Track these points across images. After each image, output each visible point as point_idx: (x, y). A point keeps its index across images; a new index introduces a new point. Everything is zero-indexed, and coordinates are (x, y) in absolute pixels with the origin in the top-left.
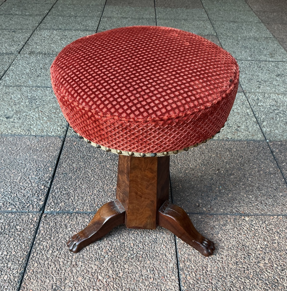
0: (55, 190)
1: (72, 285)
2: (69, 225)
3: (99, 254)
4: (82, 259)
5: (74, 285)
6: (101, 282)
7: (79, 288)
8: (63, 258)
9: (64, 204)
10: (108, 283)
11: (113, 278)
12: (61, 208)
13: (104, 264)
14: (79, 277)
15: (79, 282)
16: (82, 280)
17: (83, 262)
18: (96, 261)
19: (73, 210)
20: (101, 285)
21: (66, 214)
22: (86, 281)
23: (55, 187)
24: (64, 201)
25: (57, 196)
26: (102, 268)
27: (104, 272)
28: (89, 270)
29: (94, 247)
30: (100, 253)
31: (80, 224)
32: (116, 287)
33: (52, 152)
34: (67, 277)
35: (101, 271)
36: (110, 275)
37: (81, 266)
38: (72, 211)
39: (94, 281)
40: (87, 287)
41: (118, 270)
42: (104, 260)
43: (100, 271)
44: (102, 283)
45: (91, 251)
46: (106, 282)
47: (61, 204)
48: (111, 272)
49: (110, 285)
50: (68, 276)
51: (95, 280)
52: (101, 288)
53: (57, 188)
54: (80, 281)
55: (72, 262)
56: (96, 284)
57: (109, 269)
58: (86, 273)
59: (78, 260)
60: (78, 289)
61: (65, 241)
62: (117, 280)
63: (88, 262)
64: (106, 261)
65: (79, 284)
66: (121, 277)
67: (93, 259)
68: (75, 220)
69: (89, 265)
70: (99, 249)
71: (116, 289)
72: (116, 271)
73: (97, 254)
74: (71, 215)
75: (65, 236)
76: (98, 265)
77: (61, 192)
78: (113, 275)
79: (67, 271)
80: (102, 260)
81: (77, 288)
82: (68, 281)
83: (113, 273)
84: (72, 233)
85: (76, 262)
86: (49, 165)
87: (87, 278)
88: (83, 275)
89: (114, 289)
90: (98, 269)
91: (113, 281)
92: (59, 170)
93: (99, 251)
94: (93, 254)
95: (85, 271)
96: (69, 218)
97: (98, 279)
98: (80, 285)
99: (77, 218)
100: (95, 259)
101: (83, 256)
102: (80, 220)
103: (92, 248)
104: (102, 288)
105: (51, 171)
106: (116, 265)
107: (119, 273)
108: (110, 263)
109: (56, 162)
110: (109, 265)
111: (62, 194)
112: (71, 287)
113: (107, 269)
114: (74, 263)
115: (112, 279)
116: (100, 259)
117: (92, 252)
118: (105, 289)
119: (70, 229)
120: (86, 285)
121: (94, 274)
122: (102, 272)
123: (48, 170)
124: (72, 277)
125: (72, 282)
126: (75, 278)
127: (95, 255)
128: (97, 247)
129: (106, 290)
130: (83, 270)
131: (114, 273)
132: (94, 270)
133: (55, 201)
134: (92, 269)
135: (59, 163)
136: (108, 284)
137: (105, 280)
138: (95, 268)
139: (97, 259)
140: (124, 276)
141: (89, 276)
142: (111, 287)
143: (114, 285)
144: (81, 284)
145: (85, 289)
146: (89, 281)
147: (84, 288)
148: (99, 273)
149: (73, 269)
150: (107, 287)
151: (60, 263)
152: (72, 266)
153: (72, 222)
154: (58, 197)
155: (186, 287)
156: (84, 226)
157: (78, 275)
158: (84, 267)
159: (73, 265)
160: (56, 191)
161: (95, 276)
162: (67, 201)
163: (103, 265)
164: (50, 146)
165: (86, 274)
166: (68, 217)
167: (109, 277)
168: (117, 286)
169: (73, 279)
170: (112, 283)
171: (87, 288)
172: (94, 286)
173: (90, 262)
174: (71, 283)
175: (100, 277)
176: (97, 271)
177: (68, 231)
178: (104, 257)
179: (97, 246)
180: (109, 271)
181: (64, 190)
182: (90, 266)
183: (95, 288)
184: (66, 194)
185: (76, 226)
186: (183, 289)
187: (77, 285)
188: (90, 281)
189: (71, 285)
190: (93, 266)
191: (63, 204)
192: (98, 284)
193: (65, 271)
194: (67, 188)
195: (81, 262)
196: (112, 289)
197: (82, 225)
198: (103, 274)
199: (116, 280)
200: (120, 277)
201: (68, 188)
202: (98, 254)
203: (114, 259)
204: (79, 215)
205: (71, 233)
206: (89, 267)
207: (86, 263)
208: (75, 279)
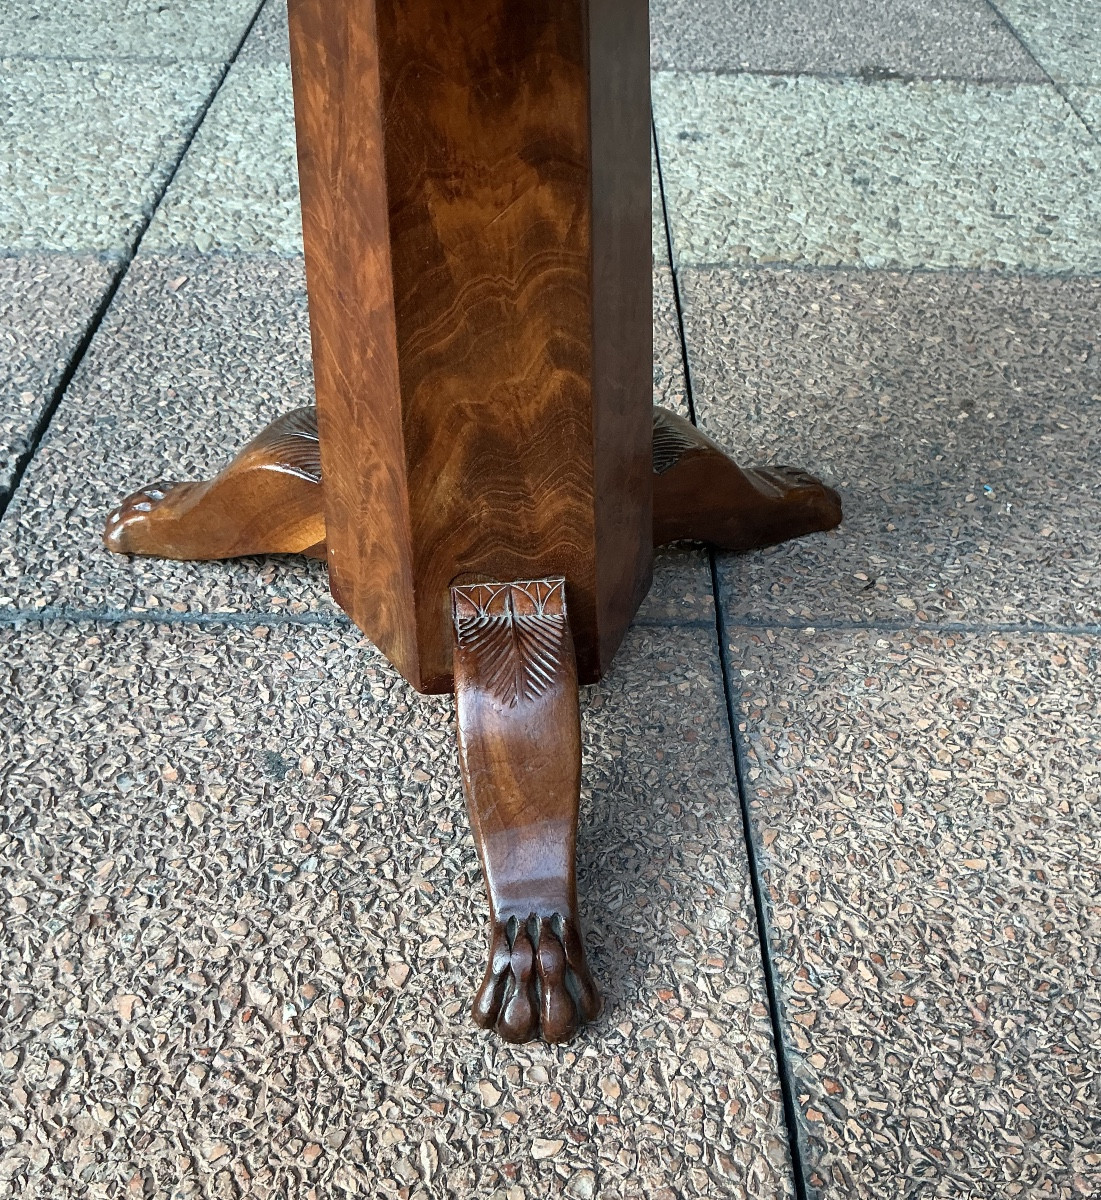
0: (35, 501)
1: (72, 1042)
2: (91, 687)
3: (261, 853)
4: (155, 883)
5: (81, 1045)
6: (260, 1026)
7: (117, 1064)
8: (36, 872)
9: (80, 571)
10: (306, 1031)
11: (344, 999)
12: (57, 590)
13: (289, 915)
14: (122, 989)
15: (119, 1022)
16: (140, 1011)
17: (157, 900)
18: (240, 893)
19: (131, 603)
20: (257, 1042)
21: (84, 626)
22: (165, 1017)
23: (39, 487)
24: (81, 558)
25: (41, 533)
26: (278, 938)
27: (287, 964)
28: (191, 946)
29: (233, 811)
30: (269, 845)
31: (162, 678)
32: (360, 1055)
33: (49, 323)
34: (45, 993)
35: (267, 955)
36: (327, 981)
37: (144, 923)
38: (121, 606)
39: (218, 1016)
40: (168, 1059)
41: (380, 945)
42: (293, 889)
43: (259, 956)
44: (269, 1028)
45: (214, 833)
46: (297, 1027)
47: (60, 573)
48: (330, 959)
49: (319, 1044)
50: (49, 985)
51: (226, 1014)
52: (256, 1065)
53: (49, 492)
54: (126, 1019)
55: (84, 897)
56: (226, 1038)
57: (322, 939)
58: (167, 969)
59: (129, 886)
60: (108, 1072)
61: (61, 772)
62: (369, 1011)
63: (190, 902)
64: (304, 893)
65: (116, 1040)
66: (399, 991)
67: (225, 882)
68: (135, 657)
69: (191, 920)
70: (269, 822)
71: (356, 1069)
72: (364, 955)
73: (253, 852)
74: (114, 632)
75: (65, 744)
76: (252, 916)
77: (70, 512)
78: (341, 983)
79: (48, 954)
80: (280, 887)
81: (99, 1061)
82: (48, 1019)
83: (346, 970)
84: (111, 727)
85: (113, 900)
86: (23, 380)
87: (175, 997)
88: (151, 979)
89: (346, 1070)
90: (249, 943)
91: (339, 1019)
92: (72, 405)
93: (264, 833)
94: (225, 852)
95: (165, 955)
96: (102, 645)
97: (241, 1004)
98: (123, 1043)
99: (145, 649)
100: (231, 884)
101: (162, 861)
102: (164, 657)
103: (225, 815)
104: (265, 1067)
105: (32, 406)
106: (365, 917)
107: (386, 966)
108: (328, 904)
109: (61, 367)
110: (321, 916)
111: (74, 520)
112: (64, 1054)
113: (311, 941)
114: (98, 905)
115: (336, 1005)
116: (266, 880)
117: (221, 837)
118: (287, 1070)
119: (95, 707)
120: (163, 1046)
121: (219, 974)
122: (273, 959)
123: (11, 404)
124: (77, 990)
125: (74, 1027)
126: (97, 998)
127: (239, 860)
128: (257, 813)
129: (293, 1075)
130: (152, 950)
131: (350, 965)
132: (224, 951)
133: (31, 559)
134: (213, 940)
135: (79, 372)
136: (310, 1040)
137: (289, 1012)
138: (229, 933)
139: (251, 884)
140: (412, 988)
141: (187, 986)
142: (329, 1058)
143: (348, 1043)
144: (130, 1039)
145: (155, 1069)
146: (182, 1019)
147: (144, 1062)
148: (253, 969)
149: (91, 940)
150: (302, 1058)
151: (12, 905)
152: (84, 926)
153: (112, 671)
154: (51, 534)
155: (819, 1061)
156: (185, 689)
157: (114, 978)
158: (157, 933)
159: (93, 918)
160: (43, 504)
161: (228, 983)
162: (96, 557)
163: (284, 917)
164: (43, 293)
165: (172, 976)
166: (94, 640)
167: (320, 991)
168: (364, 1048)
169: (77, 1002)
170: (333, 1034)
171: (165, 1067)
172: (212, 1052)
173: (202, 897)
174: (67, 1033)
175: (258, 996)
176: (243, 953)
177: (86, 718)
178: (297, 871)
179: (257, 804)
180: (318, 954)
181: (86, 500)
182: (198, 922)
183: (218, 1063)
184: (95, 520)
185: (134, 692)
186: (803, 1072)
187: (104, 1045)
188: (192, 1018)
189: (60, 1043)
190: (216, 924)
191: (72, 571)
192: (240, 1037)
193: (37, 952)
194: (106, 489)
195: (144, 900)
196: (332, 1069)
197: (175, 683)
198: (279, 978)
199: (360, 1010)
200: (388, 993)
201: (114, 489)
202: (261, 849)
203: (357, 884)
204: (164, 630)
205: (101, 727)
206: (191, 930)
207: (179, 904)
208: (92, 1007)
